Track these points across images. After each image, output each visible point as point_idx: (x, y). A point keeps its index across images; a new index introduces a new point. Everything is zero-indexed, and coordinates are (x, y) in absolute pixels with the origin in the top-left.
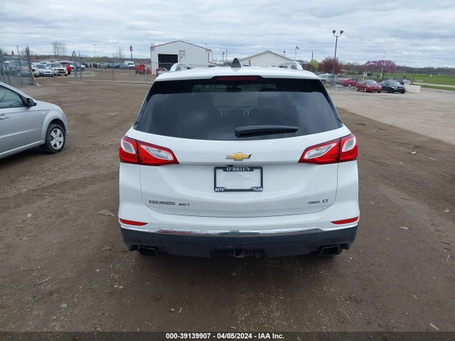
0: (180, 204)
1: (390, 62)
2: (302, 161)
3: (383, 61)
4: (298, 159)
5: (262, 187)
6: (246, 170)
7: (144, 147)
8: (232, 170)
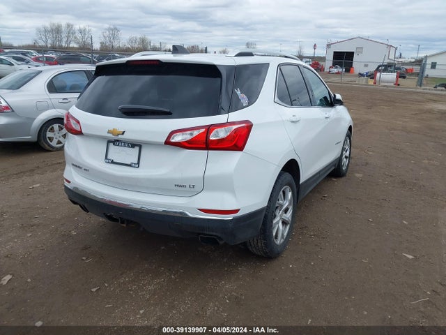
0: (84, 169)
2: (168, 143)
4: (163, 140)
5: (138, 163)
6: (128, 146)
8: (119, 145)
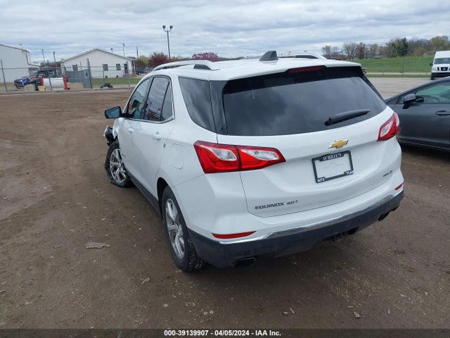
0: (288, 203)
1: (213, 54)
2: (380, 139)
3: (206, 53)
4: (377, 138)
5: (352, 169)
6: (339, 156)
7: (244, 151)
8: (327, 159)
